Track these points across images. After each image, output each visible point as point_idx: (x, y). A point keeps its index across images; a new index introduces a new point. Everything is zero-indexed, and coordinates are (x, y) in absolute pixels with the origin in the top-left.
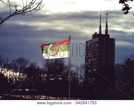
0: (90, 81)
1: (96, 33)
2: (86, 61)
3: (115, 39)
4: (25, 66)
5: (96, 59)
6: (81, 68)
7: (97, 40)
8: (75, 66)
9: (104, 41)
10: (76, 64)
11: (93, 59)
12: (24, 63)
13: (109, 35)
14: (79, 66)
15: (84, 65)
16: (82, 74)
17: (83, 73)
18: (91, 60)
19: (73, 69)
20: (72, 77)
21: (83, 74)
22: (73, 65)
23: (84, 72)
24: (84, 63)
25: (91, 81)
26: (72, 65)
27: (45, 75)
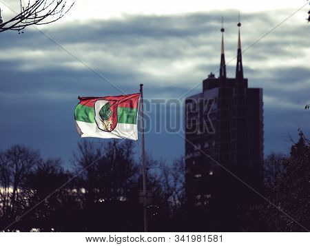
0: (199, 203)
1: (212, 76)
2: (189, 149)
3: (262, 89)
4: (29, 167)
5: (214, 144)
6: (175, 169)
7: (214, 93)
8: (158, 165)
9: (234, 95)
10: (161, 158)
11: (206, 145)
12: (26, 159)
13: (246, 80)
14: (170, 164)
15: (184, 160)
16: (179, 185)
17: (181, 181)
18: (199, 148)
19: (155, 172)
20: (150, 194)
21: (181, 185)
22: (156, 163)
23: (184, 180)
24: (184, 155)
25: (203, 204)
26: (152, 161)
27: (83, 191)
